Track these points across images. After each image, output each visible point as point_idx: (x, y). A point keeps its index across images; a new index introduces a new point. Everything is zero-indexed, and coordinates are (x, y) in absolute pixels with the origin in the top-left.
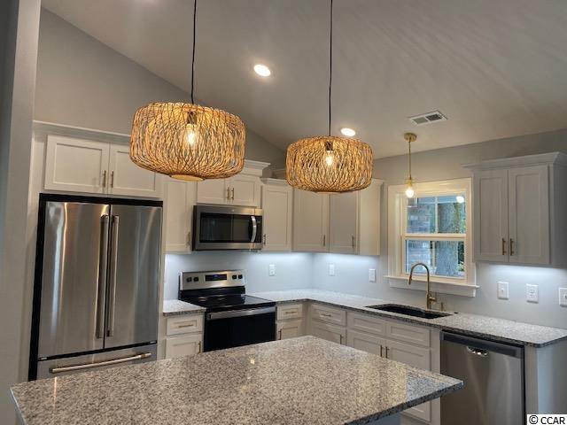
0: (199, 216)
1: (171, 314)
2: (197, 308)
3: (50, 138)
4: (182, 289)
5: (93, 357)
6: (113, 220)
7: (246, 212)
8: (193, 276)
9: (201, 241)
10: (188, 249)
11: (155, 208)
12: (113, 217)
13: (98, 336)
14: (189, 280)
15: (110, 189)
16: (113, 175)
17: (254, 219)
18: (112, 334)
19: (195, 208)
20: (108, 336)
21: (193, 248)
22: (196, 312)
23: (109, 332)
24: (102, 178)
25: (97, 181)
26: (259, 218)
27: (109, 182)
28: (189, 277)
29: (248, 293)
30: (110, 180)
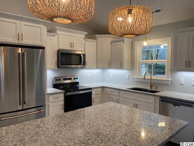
0: (60, 54)
1: (51, 94)
2: (61, 91)
4: (54, 83)
5: (19, 113)
6: (23, 54)
7: (78, 52)
9: (61, 64)
10: (56, 68)
11: (41, 50)
12: (24, 53)
13: (20, 104)
14: (57, 80)
15: (21, 41)
16: (22, 35)
17: (82, 56)
18: (26, 103)
19: (58, 50)
20: (25, 104)
21: (58, 67)
22: (61, 93)
23: (24, 102)
24: (17, 36)
25: (15, 38)
26: (84, 55)
27: (20, 38)
28: (57, 79)
29: (80, 84)
30: (21, 37)
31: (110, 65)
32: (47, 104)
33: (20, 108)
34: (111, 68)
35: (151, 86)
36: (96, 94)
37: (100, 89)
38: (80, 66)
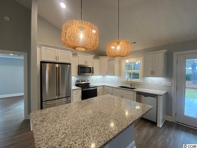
0: (79, 67)
1: (74, 90)
2: (80, 88)
3: (42, 47)
4: (76, 84)
5: (56, 100)
6: (59, 68)
7: (89, 66)
8: (78, 81)
9: (80, 73)
10: (77, 75)
11: (69, 65)
13: (57, 95)
15: (58, 60)
17: (92, 68)
18: (60, 95)
19: (78, 65)
21: (78, 75)
25: (55, 58)
26: (93, 68)
27: (58, 58)
29: (90, 84)
31: (108, 73)
32: (72, 95)
33: (57, 97)
34: (108, 75)
35: (131, 85)
36: (99, 90)
37: (102, 87)
38: (90, 74)
